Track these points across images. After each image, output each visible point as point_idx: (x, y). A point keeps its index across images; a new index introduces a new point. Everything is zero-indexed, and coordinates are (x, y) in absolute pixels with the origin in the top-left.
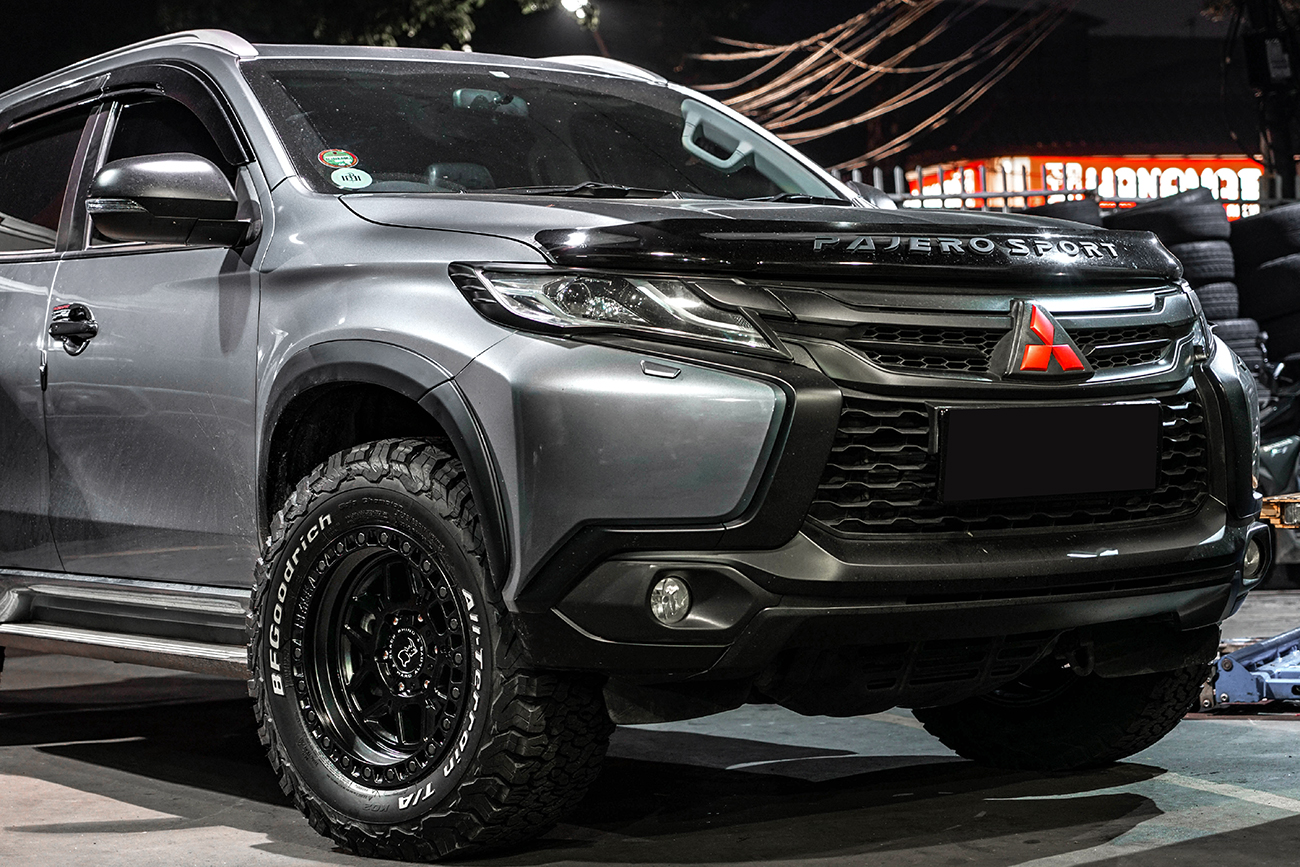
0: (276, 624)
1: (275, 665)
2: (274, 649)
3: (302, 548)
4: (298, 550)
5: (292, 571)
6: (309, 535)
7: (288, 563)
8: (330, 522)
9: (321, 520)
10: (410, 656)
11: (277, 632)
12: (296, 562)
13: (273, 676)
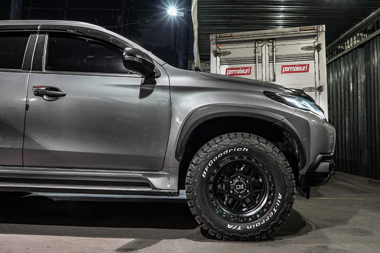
0: (213, 161)
1: (206, 169)
2: (208, 166)
3: (234, 150)
4: (232, 150)
5: (227, 153)
6: (238, 149)
7: (227, 150)
8: (247, 151)
9: (245, 149)
10: (240, 188)
11: (212, 162)
12: (230, 152)
13: (204, 171)
